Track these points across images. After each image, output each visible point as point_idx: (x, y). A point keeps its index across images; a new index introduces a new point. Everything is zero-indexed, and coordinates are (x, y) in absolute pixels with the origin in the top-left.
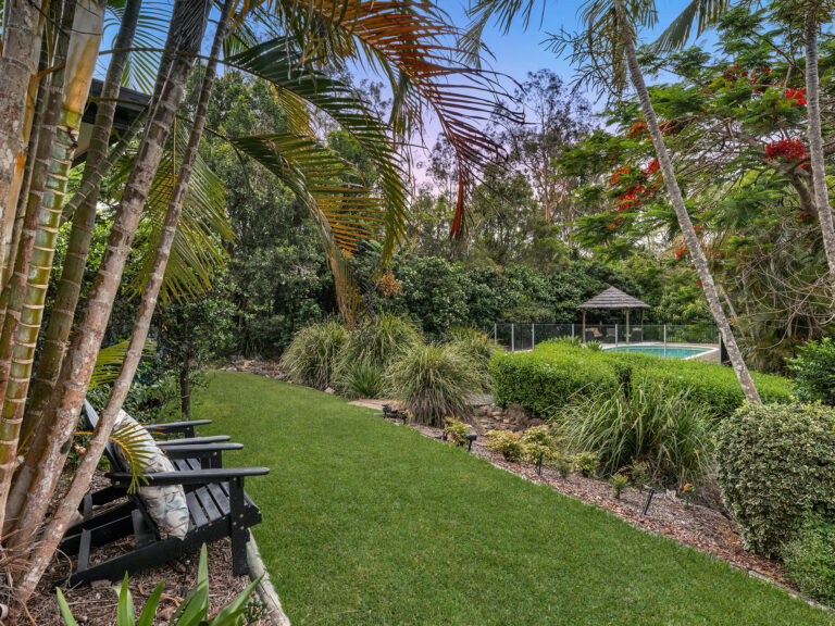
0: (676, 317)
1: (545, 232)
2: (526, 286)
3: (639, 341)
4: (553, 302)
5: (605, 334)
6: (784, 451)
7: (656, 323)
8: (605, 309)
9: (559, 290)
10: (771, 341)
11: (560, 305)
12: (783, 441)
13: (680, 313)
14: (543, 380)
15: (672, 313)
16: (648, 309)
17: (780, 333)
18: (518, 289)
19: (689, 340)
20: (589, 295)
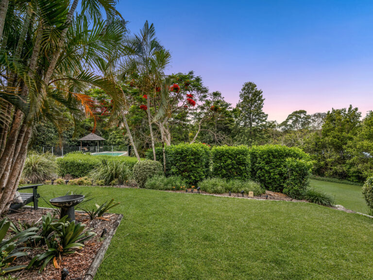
0: (114, 143)
1: (63, 110)
2: (56, 132)
3: (102, 151)
4: (68, 138)
5: (89, 150)
6: (145, 168)
7: (107, 145)
8: (89, 141)
9: (70, 133)
10: (141, 149)
11: (71, 139)
12: (145, 166)
13: (115, 142)
14: (79, 165)
15: (112, 142)
16: (104, 141)
17: (143, 147)
18: (52, 133)
19: (118, 150)
20: (82, 135)
